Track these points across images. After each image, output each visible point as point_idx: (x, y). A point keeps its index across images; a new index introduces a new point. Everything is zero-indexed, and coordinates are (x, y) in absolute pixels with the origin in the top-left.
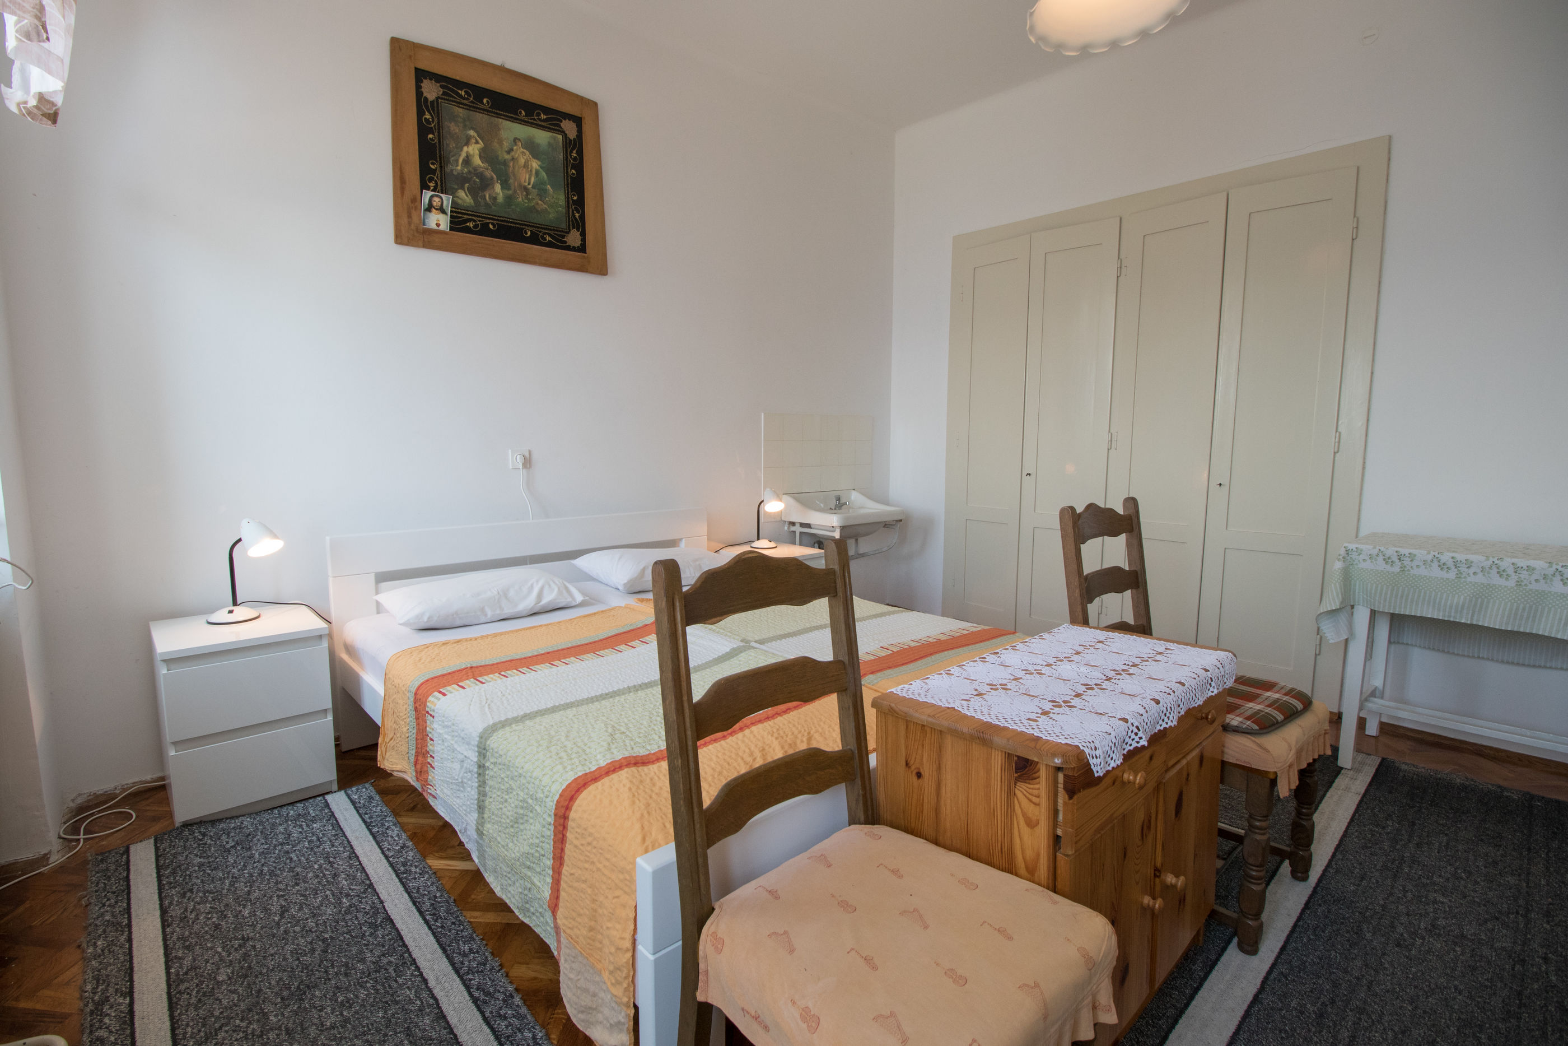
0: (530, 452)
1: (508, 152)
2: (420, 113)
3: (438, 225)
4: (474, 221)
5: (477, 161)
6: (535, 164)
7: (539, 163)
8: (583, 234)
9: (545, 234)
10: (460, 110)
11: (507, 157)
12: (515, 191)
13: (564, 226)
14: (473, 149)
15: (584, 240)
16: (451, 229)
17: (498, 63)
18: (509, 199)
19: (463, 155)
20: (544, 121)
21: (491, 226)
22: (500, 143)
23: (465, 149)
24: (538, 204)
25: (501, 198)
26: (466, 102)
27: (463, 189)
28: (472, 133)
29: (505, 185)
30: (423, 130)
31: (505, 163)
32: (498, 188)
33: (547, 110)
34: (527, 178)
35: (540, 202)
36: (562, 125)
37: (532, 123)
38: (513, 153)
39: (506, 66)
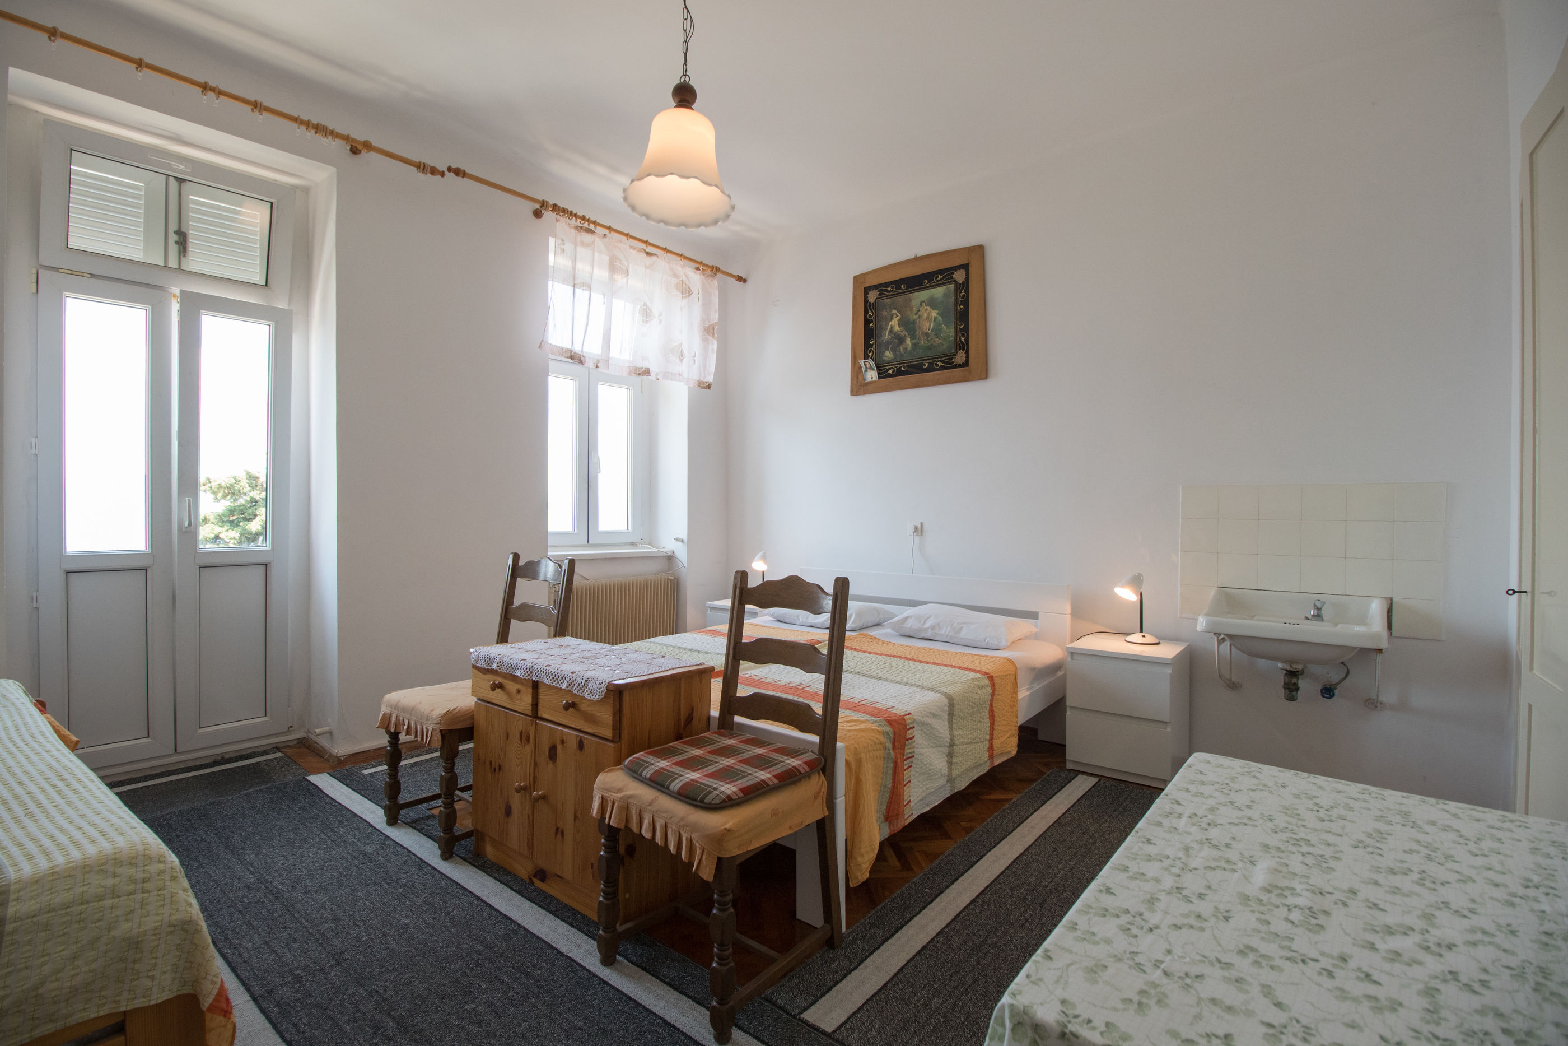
0: (922, 524)
1: (916, 314)
2: (866, 312)
3: (872, 378)
4: (893, 368)
5: (897, 328)
6: (934, 314)
7: (937, 311)
8: (967, 353)
9: (938, 361)
10: (888, 300)
11: (915, 317)
12: (919, 338)
13: (953, 351)
14: (894, 323)
15: (967, 357)
16: (879, 378)
17: (913, 257)
18: (915, 346)
19: (889, 327)
20: (941, 279)
21: (902, 368)
22: (911, 310)
23: (890, 323)
24: (935, 341)
25: (909, 347)
26: (891, 293)
27: (888, 349)
28: (894, 311)
29: (913, 337)
30: (867, 322)
31: (914, 322)
32: (908, 341)
33: (941, 272)
34: (927, 326)
35: (937, 339)
36: (954, 276)
37: (933, 286)
38: (919, 313)
39: (919, 255)
